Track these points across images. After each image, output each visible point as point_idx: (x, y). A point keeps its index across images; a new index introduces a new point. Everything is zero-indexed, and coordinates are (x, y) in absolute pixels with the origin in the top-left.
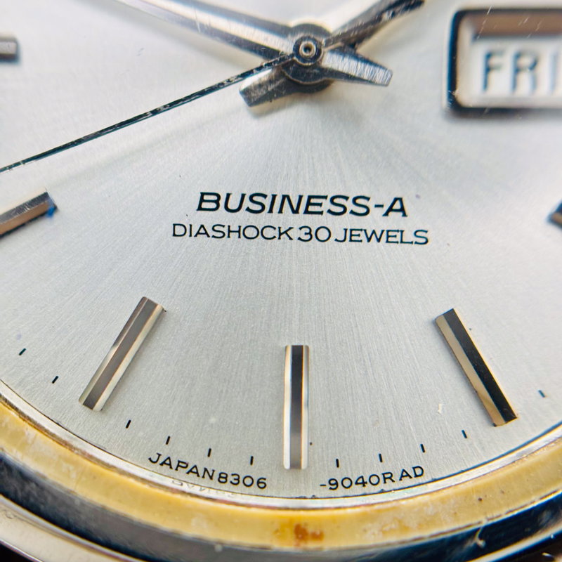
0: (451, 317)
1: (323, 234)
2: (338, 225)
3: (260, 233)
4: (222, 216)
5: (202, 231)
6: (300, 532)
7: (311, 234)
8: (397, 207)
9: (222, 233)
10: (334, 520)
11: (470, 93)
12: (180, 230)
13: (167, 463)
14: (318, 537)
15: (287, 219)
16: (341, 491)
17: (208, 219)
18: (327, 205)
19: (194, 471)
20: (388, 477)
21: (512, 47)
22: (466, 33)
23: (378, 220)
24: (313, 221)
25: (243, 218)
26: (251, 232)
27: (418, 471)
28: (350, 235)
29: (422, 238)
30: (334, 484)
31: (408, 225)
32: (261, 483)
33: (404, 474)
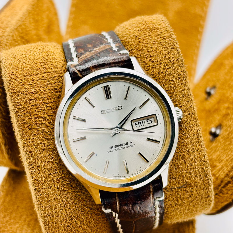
0: (140, 153)
1: (124, 148)
2: (125, 146)
3: (117, 150)
4: (112, 149)
5: (111, 151)
6: (131, 180)
7: (123, 148)
8: (131, 143)
9: (113, 151)
10: (134, 178)
11: (135, 129)
12: (109, 152)
13: (114, 177)
14: (132, 180)
15: (120, 147)
16: (133, 175)
17: (111, 150)
18: (123, 145)
19: (117, 177)
20: (138, 172)
21: (138, 122)
22: (132, 122)
23: (129, 145)
24: (122, 147)
25: (115, 148)
26: (116, 150)
27: (141, 170)
28: (127, 147)
29: (134, 145)
30: (132, 174)
31: (133, 144)
32: (125, 176)
33: (139, 171)
